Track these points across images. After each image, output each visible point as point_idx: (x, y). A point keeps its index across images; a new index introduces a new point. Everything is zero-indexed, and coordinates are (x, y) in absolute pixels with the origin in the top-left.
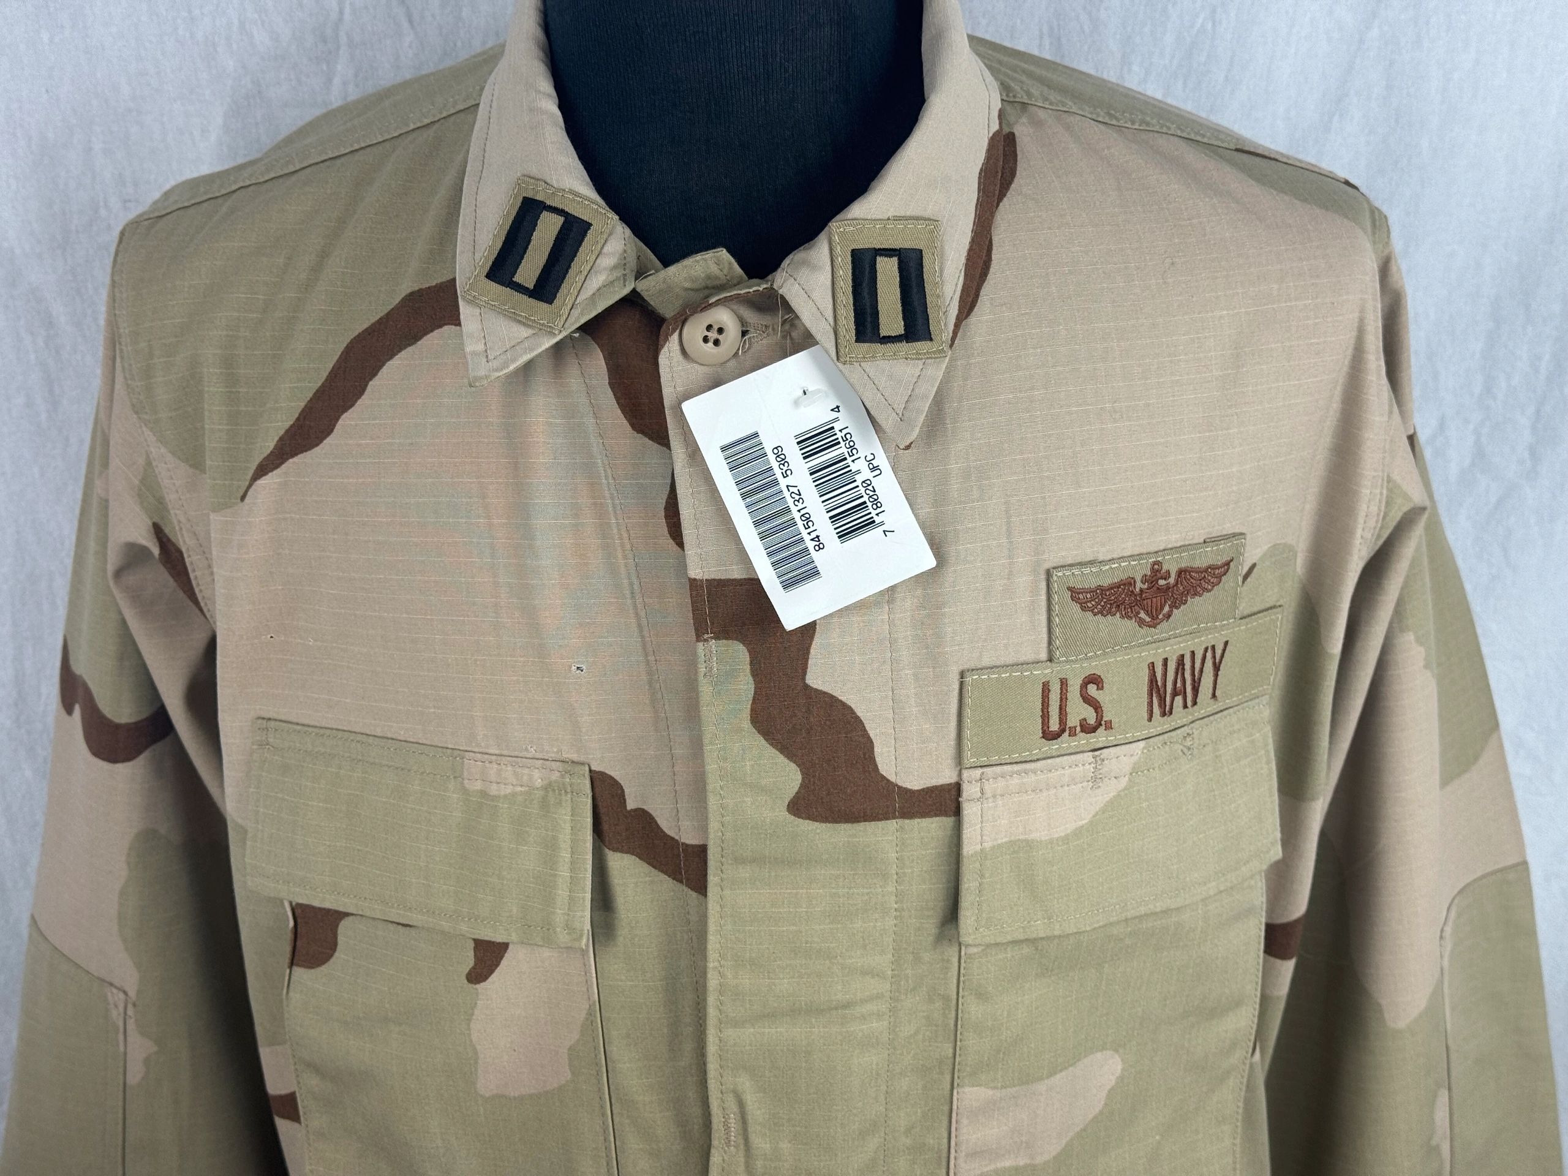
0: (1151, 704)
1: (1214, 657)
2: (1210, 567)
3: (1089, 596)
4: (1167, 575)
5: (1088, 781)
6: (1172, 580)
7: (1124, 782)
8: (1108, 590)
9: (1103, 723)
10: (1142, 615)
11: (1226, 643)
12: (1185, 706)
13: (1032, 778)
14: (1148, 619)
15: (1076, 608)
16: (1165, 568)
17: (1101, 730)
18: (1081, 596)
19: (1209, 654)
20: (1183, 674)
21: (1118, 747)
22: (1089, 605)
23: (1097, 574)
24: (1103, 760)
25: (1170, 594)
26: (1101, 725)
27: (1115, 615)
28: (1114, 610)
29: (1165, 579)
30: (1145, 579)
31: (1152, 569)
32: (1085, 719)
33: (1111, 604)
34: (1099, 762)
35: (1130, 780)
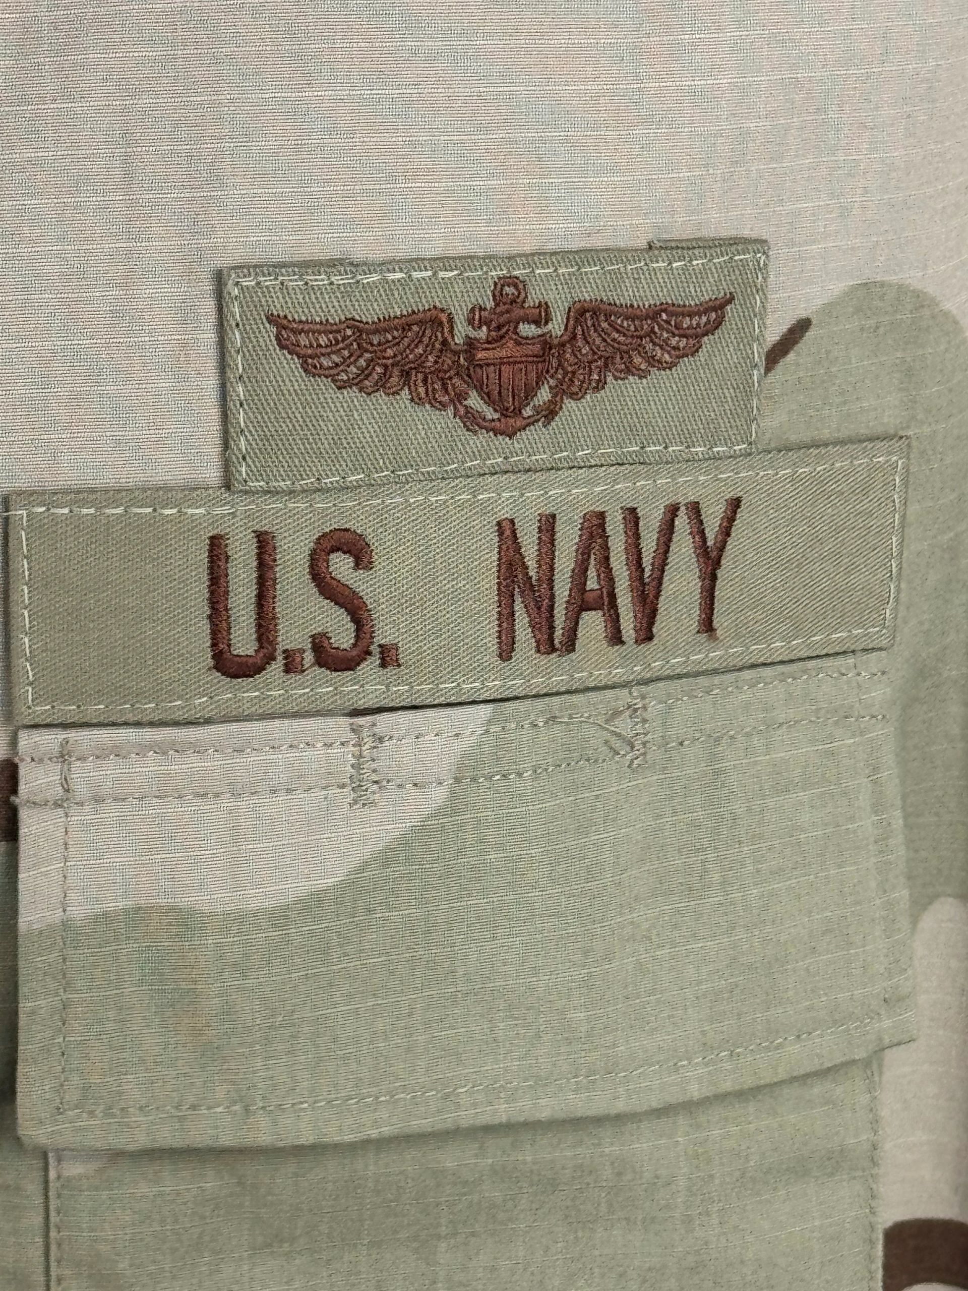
0: (506, 618)
1: (700, 532)
2: (664, 308)
3: (323, 340)
4: (542, 316)
5: (343, 786)
6: (556, 327)
7: (438, 795)
8: (376, 331)
9: (374, 648)
10: (474, 401)
11: (735, 504)
12: (616, 638)
13: (193, 762)
14: (490, 413)
15: (290, 365)
16: (534, 297)
17: (370, 666)
18: (303, 340)
19: (682, 522)
20: (606, 560)
21: (419, 714)
22: (326, 362)
23: (347, 292)
24: (381, 740)
25: (555, 363)
26: (369, 653)
27: (396, 393)
28: (394, 380)
29: (537, 323)
30: (476, 317)
31: (498, 296)
32: (324, 635)
33: (386, 367)
34: (369, 742)
35: (453, 795)
